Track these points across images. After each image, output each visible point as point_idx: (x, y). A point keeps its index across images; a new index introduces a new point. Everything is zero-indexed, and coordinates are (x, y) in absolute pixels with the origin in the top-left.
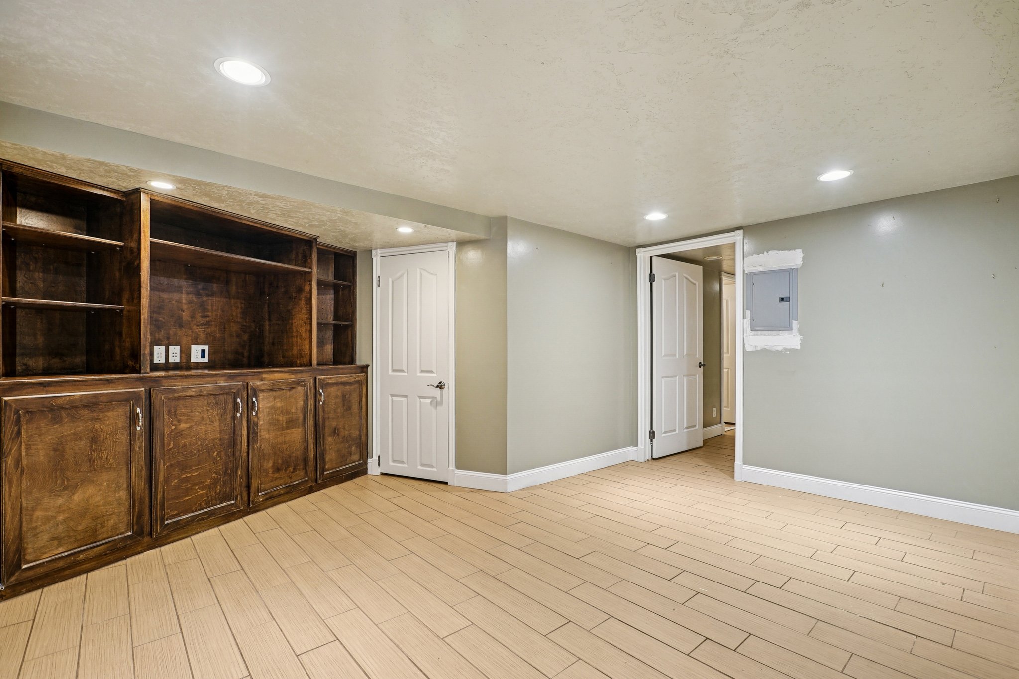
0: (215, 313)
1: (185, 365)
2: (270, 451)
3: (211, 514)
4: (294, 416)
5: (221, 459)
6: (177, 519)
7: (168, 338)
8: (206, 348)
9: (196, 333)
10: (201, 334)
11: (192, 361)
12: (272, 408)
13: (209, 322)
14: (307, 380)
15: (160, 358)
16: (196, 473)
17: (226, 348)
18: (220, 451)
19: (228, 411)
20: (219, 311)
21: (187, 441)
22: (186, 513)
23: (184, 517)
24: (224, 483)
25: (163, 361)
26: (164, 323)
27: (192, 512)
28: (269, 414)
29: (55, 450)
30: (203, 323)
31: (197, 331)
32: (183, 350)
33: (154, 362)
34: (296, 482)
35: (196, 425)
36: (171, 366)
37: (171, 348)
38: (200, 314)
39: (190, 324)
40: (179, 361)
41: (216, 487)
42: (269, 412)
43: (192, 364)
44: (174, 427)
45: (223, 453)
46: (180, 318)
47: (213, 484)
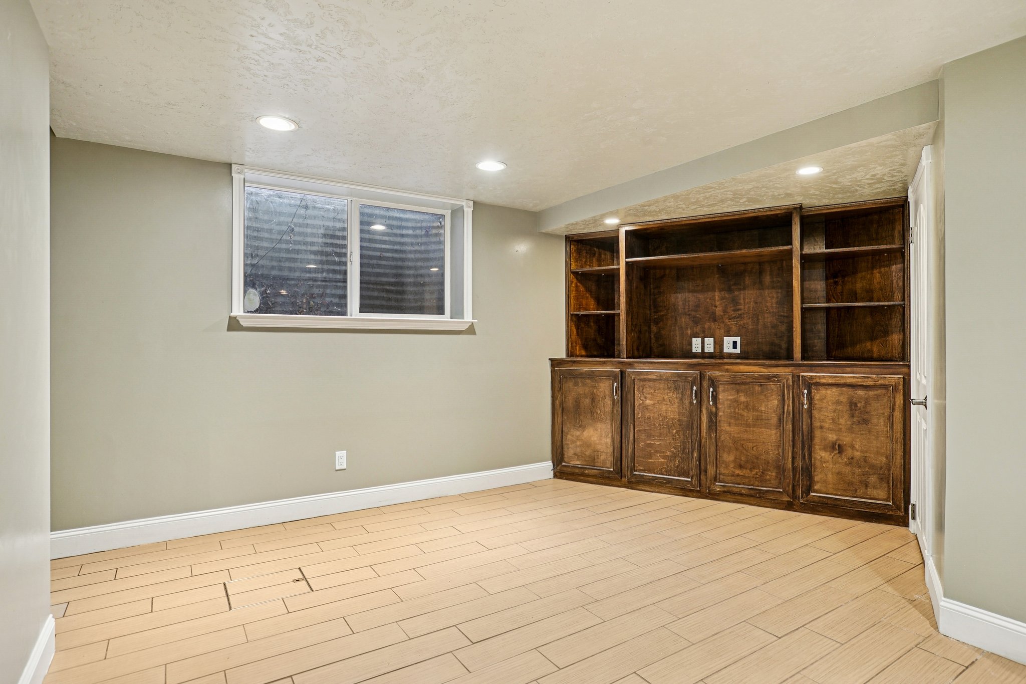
0: (747, 306)
1: (718, 354)
2: (731, 444)
3: (669, 481)
4: (763, 414)
5: (680, 438)
6: (642, 474)
7: (704, 332)
8: (738, 339)
9: (728, 325)
10: (733, 326)
11: (724, 352)
12: (736, 401)
13: (741, 314)
14: (783, 376)
15: (697, 349)
16: (658, 443)
17: (760, 340)
18: (679, 431)
19: (686, 397)
20: (752, 303)
21: (651, 415)
22: (649, 471)
23: (648, 474)
24: (682, 459)
25: (700, 351)
26: (700, 319)
27: (655, 473)
28: (730, 407)
29: (576, 402)
30: (735, 316)
31: (729, 324)
32: (717, 341)
33: (693, 352)
34: (764, 489)
35: (658, 403)
36: (707, 355)
37: (706, 339)
38: (732, 308)
39: (722, 318)
40: (713, 351)
41: (675, 461)
42: (730, 404)
43: (725, 354)
44: (641, 402)
45: (681, 433)
46: (714, 313)
47: (672, 456)
